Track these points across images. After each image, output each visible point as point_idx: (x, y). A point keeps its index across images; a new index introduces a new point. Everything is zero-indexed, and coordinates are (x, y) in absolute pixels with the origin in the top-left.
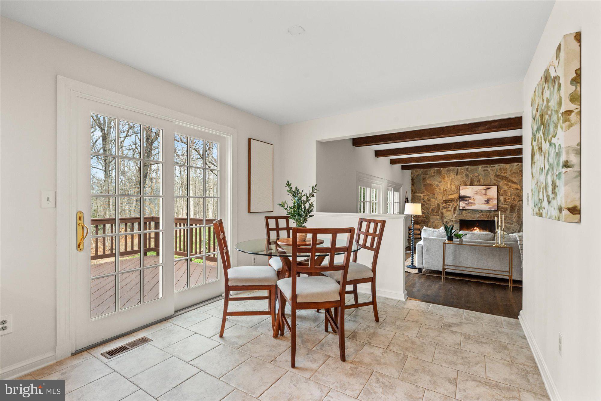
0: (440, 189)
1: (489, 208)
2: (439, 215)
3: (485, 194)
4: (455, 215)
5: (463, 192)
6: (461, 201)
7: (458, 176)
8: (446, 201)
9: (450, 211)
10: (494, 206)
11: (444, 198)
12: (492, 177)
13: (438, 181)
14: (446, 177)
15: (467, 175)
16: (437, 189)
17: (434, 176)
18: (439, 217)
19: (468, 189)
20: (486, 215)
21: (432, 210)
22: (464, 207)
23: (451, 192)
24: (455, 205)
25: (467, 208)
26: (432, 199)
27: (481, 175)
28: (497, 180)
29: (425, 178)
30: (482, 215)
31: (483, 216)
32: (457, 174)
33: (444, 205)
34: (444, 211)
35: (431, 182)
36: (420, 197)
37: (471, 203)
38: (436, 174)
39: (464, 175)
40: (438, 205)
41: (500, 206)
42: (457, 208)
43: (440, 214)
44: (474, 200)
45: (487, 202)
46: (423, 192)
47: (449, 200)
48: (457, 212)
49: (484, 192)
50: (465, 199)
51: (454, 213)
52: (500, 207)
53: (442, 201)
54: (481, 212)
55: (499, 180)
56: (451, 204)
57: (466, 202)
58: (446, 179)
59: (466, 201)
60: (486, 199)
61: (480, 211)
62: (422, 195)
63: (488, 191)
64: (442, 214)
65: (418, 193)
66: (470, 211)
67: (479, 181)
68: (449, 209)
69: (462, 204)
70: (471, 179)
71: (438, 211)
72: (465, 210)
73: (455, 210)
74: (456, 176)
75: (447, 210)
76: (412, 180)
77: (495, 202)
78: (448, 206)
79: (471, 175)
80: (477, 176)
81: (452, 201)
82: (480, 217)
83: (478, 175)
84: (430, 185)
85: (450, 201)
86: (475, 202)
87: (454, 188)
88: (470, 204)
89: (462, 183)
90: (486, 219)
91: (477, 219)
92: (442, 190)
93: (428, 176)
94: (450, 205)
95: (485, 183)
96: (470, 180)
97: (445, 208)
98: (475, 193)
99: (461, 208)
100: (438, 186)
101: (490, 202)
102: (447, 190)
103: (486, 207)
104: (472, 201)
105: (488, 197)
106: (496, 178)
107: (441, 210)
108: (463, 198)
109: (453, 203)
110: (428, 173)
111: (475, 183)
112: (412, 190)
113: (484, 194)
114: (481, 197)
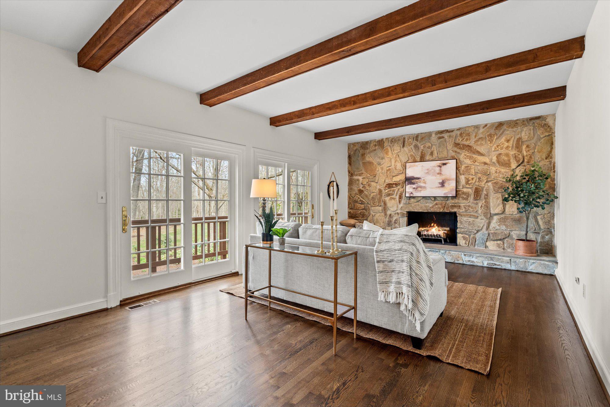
0: (382, 169)
1: (445, 194)
2: (380, 206)
3: (440, 174)
4: (401, 205)
5: (410, 172)
6: (408, 184)
7: (405, 149)
8: (390, 186)
9: (394, 199)
10: (452, 190)
11: (387, 181)
12: (450, 146)
13: (379, 157)
14: (390, 150)
15: (416, 147)
16: (379, 168)
17: (375, 150)
18: (380, 208)
19: (417, 166)
20: (441, 204)
21: (373, 198)
22: (412, 193)
23: (396, 172)
24: (401, 190)
25: (416, 194)
26: (373, 183)
27: (435, 145)
28: (456, 152)
29: (364, 154)
30: (436, 204)
31: (437, 206)
32: (403, 146)
33: (386, 191)
34: (387, 199)
35: (371, 159)
36: (358, 180)
37: (421, 187)
38: (377, 147)
39: (412, 146)
40: (380, 191)
41: (460, 191)
42: (404, 194)
43: (382, 204)
44: (425, 183)
45: (443, 184)
46: (362, 173)
47: (394, 184)
48: (403, 201)
49: (438, 169)
50: (413, 181)
51: (400, 202)
52: (460, 193)
53: (385, 185)
54: (435, 200)
55: (458, 151)
56: (396, 189)
57: (414, 186)
58: (390, 153)
59: (414, 184)
60: (441, 181)
61: (433, 199)
62: (360, 178)
63: (444, 167)
64: (385, 204)
65: (357, 175)
66: (419, 199)
67: (432, 154)
68: (393, 196)
69: (409, 189)
70: (422, 153)
71: (379, 201)
72: (414, 197)
73: (400, 197)
74: (402, 149)
75: (391, 199)
76: (350, 157)
77: (453, 184)
78: (391, 192)
79: (422, 146)
80: (429, 148)
81: (397, 185)
82: (433, 207)
83: (430, 145)
84: (370, 163)
85: (394, 186)
86: (426, 185)
87: (399, 166)
88: (419, 189)
89: (410, 158)
90: (441, 211)
91: (429, 211)
92: (385, 169)
93: (368, 151)
94: (394, 191)
95: (440, 156)
96: (420, 154)
97: (389, 195)
98: (426, 171)
99: (407, 195)
100: (379, 164)
101: (446, 185)
102: (390, 169)
103: (440, 192)
104: (422, 185)
105: (443, 177)
106: (456, 149)
107: (383, 198)
108: (410, 180)
109: (399, 187)
110: (368, 146)
111: (427, 158)
112: (349, 172)
113: (438, 174)
114: (434, 178)
